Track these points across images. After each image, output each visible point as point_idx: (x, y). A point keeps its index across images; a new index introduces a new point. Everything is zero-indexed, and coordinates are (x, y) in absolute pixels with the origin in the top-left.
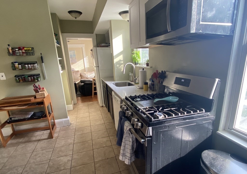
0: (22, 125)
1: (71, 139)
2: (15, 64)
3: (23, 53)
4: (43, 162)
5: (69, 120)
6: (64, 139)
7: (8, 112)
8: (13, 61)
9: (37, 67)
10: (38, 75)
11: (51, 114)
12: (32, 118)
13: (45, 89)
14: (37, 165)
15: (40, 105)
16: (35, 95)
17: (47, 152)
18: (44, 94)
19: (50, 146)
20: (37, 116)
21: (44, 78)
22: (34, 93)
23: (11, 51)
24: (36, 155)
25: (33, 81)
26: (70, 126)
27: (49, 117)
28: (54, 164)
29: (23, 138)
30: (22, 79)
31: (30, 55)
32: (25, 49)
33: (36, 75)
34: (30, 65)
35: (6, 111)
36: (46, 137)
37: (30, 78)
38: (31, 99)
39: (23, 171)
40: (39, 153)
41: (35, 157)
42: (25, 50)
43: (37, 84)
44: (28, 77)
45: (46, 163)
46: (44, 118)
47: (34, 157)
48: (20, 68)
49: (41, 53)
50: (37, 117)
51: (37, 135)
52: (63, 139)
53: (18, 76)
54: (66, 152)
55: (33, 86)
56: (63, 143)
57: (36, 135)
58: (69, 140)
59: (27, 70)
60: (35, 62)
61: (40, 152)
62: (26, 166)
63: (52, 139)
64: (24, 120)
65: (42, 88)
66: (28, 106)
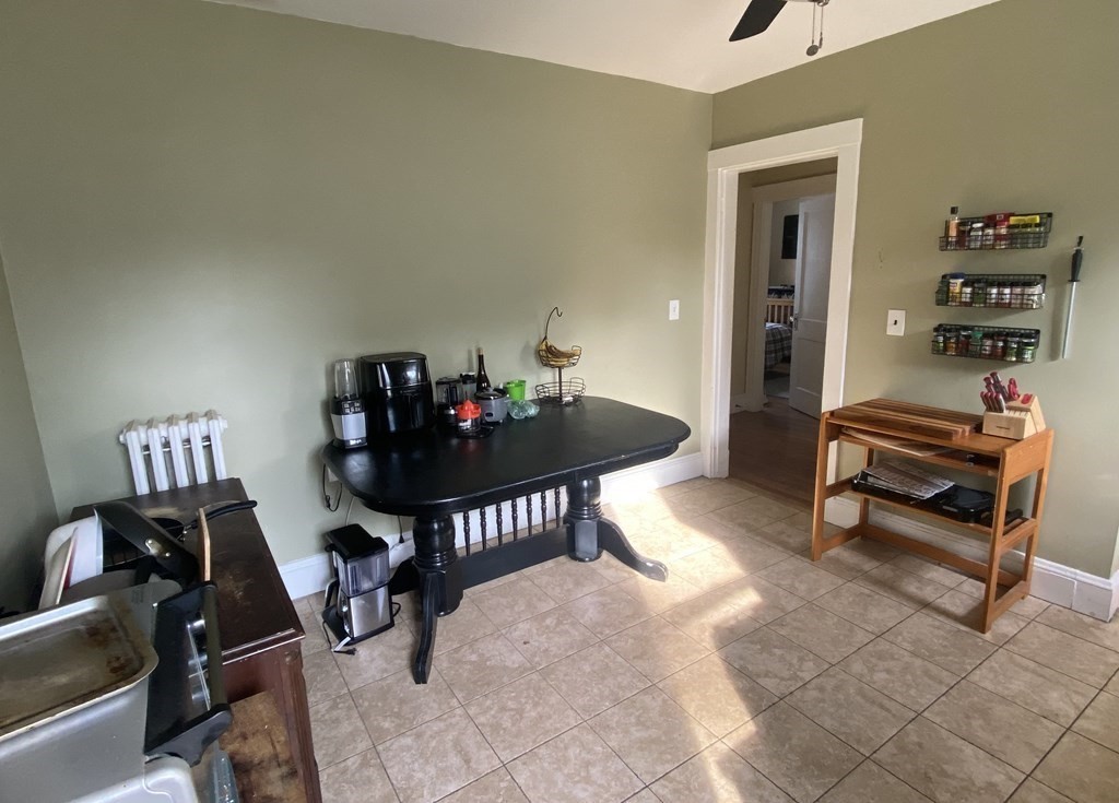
0: (894, 512)
1: (1067, 695)
2: (951, 281)
3: (998, 237)
4: (886, 702)
5: (1111, 591)
6: (1034, 672)
7: (871, 452)
8: (948, 270)
9: (1040, 299)
10: (1029, 336)
11: (1025, 520)
12: (934, 506)
13: (1035, 405)
14: (864, 696)
15: (984, 468)
16: (983, 417)
17: (926, 673)
18: (1021, 424)
19: (950, 658)
20: (954, 506)
21: (1055, 352)
22: (979, 408)
23: (953, 233)
24: (881, 656)
25: (1000, 357)
26: (1103, 626)
27: (1005, 533)
28: (920, 745)
29: (877, 564)
30: (957, 342)
31: (1024, 246)
32: (1013, 220)
33: (1022, 336)
34: (1007, 291)
35: (863, 447)
36: (960, 611)
37: (989, 342)
38: (956, 432)
39: (814, 681)
40: (896, 657)
41: (874, 660)
42: (1009, 227)
43: (1004, 376)
44: (982, 339)
45: (894, 716)
46: (983, 524)
47: (872, 656)
48: (964, 300)
49: (1081, 238)
50: (955, 510)
51: (931, 581)
52: (1026, 669)
53: (945, 330)
54: (1008, 738)
55: (986, 379)
56: (1018, 684)
57: (929, 576)
58: (1055, 695)
59: (990, 307)
60: (1038, 278)
61: (902, 652)
62: (831, 672)
63: (979, 634)
64: (905, 499)
65: (1021, 398)
66: (936, 455)
